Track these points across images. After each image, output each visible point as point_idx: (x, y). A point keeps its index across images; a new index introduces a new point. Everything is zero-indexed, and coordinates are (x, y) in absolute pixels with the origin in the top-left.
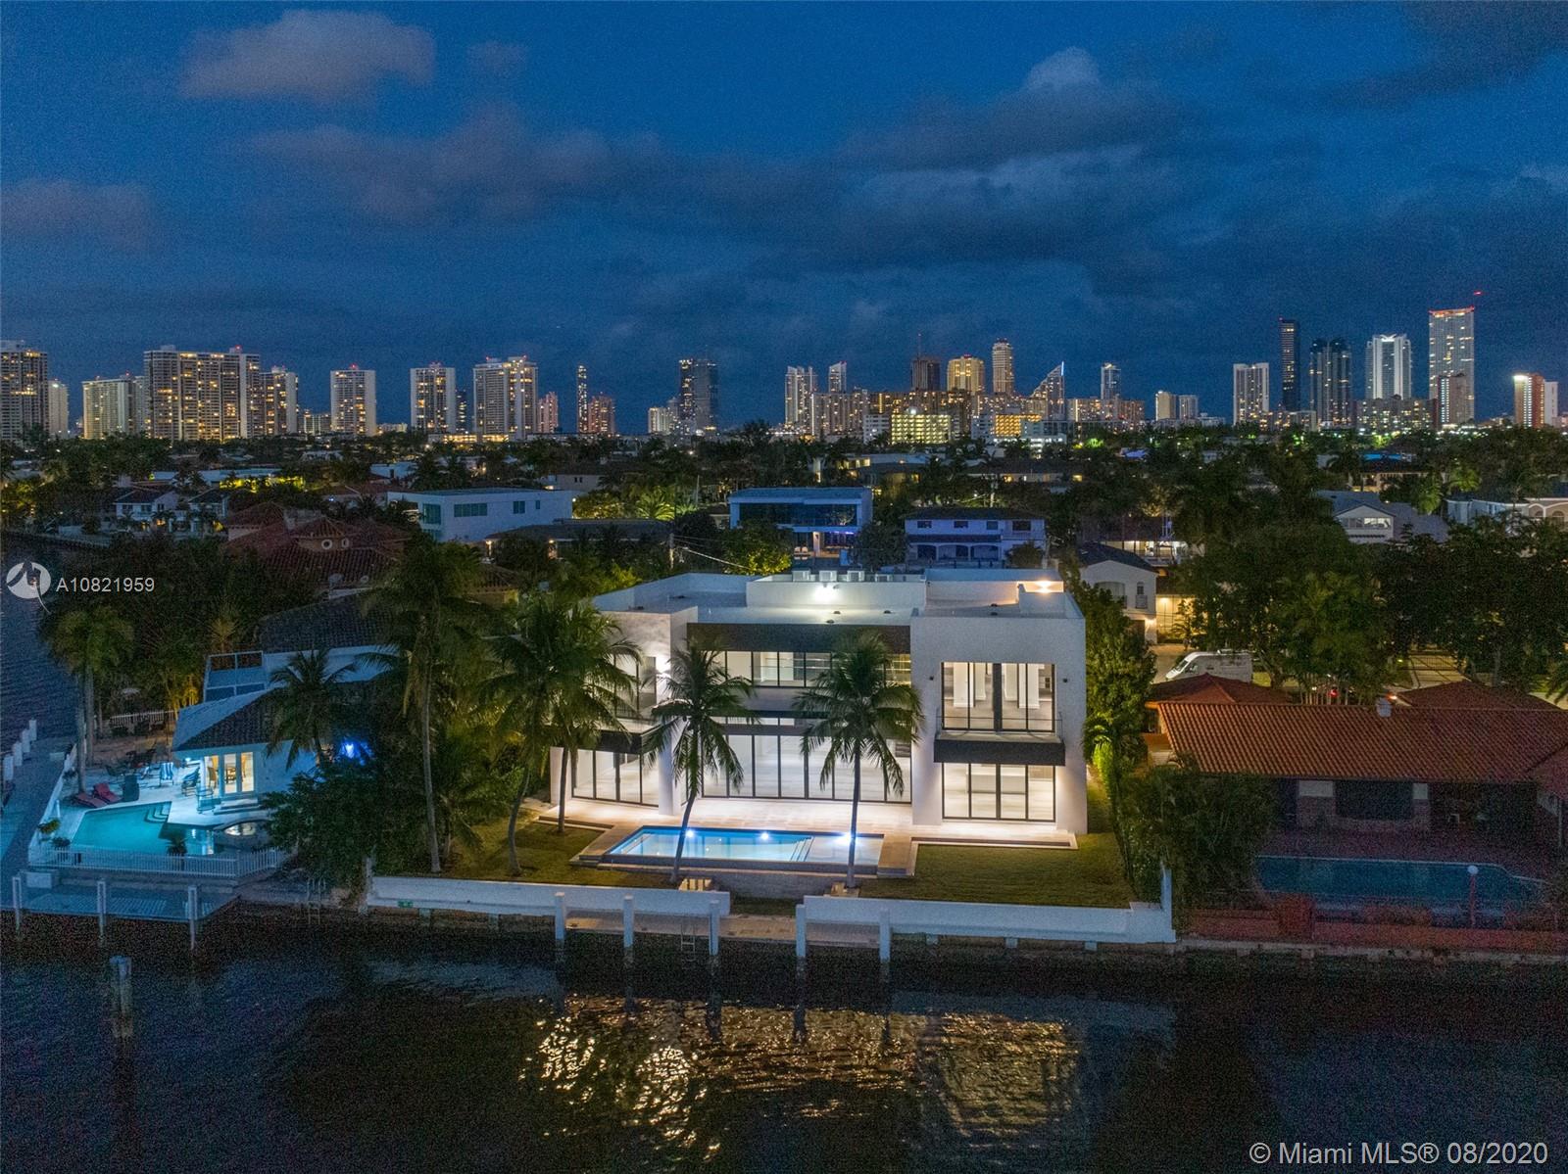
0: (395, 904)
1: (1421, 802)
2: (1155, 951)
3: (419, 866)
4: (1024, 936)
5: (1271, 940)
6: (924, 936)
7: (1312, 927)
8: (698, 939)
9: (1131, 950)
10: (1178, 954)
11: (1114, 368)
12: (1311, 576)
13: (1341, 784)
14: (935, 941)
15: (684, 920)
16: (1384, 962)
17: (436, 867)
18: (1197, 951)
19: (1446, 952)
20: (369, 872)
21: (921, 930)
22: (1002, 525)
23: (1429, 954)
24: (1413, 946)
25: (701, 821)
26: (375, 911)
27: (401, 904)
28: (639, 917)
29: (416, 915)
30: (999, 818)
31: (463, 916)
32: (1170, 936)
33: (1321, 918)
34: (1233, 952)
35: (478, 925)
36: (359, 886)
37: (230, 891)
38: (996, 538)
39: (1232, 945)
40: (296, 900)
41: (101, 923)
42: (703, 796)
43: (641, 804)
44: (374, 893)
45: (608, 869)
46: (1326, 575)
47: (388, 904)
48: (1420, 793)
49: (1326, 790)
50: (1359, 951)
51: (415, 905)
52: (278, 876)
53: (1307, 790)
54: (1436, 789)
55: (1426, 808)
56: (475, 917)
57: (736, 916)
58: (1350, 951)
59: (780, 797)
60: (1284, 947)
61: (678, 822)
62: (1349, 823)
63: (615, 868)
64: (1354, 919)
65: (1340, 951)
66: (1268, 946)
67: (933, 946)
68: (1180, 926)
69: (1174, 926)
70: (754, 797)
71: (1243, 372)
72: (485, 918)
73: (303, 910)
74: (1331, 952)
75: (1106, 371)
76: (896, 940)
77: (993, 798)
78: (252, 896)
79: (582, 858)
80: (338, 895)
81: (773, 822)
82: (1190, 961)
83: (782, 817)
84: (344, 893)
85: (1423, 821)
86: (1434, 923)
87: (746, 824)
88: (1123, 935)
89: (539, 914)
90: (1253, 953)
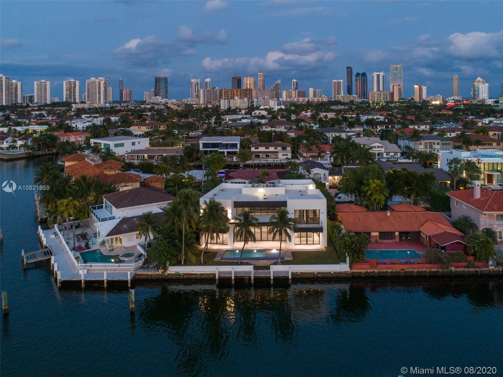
0: (174, 273)
1: (397, 236)
2: (346, 273)
3: (179, 263)
4: (318, 271)
5: (369, 269)
6: (297, 272)
7: (377, 266)
8: (249, 277)
9: (340, 273)
10: (350, 273)
11: (296, 81)
12: (371, 180)
13: (380, 233)
14: (299, 273)
16: (391, 272)
17: (183, 263)
18: (354, 272)
19: (403, 270)
20: (168, 265)
21: (296, 271)
22: (279, 148)
23: (400, 270)
24: (397, 268)
26: (169, 274)
27: (176, 272)
28: (235, 272)
29: (180, 275)
30: (307, 244)
31: (190, 274)
32: (349, 270)
33: (379, 264)
34: (362, 272)
35: (195, 276)
36: (165, 269)
37: (133, 272)
38: (277, 152)
39: (361, 271)
40: (150, 273)
41: (105, 282)
43: (223, 244)
44: (169, 270)
46: (374, 180)
47: (173, 273)
48: (397, 234)
49: (377, 234)
50: (387, 270)
51: (180, 272)
52: (142, 268)
53: (373, 234)
54: (400, 233)
55: (398, 237)
56: (194, 274)
57: (256, 271)
58: (385, 271)
60: (372, 270)
61: (233, 248)
62: (382, 241)
64: (385, 264)
65: (383, 271)
66: (369, 271)
67: (299, 275)
68: (351, 267)
69: (349, 268)
71: (335, 82)
72: (196, 274)
73: (152, 275)
74: (381, 271)
75: (294, 82)
76: (292, 274)
77: (306, 238)
78: (139, 272)
80: (160, 272)
82: (353, 275)
83: (257, 246)
84: (163, 271)
85: (397, 239)
86: (401, 263)
87: (250, 248)
88: (339, 270)
89: (210, 273)
90: (365, 272)
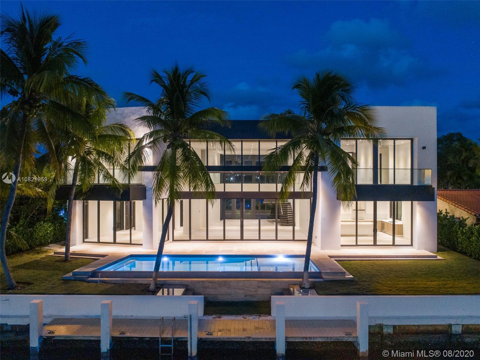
15: (162, 322)
25: (173, 252)
28: (117, 322)
30: (375, 244)
42: (173, 240)
43: (131, 244)
45: (96, 282)
57: (210, 318)
59: (224, 240)
61: (155, 252)
63: (101, 281)
70: (207, 240)
79: (74, 274)
81: (223, 251)
83: (230, 249)
87: (206, 252)
